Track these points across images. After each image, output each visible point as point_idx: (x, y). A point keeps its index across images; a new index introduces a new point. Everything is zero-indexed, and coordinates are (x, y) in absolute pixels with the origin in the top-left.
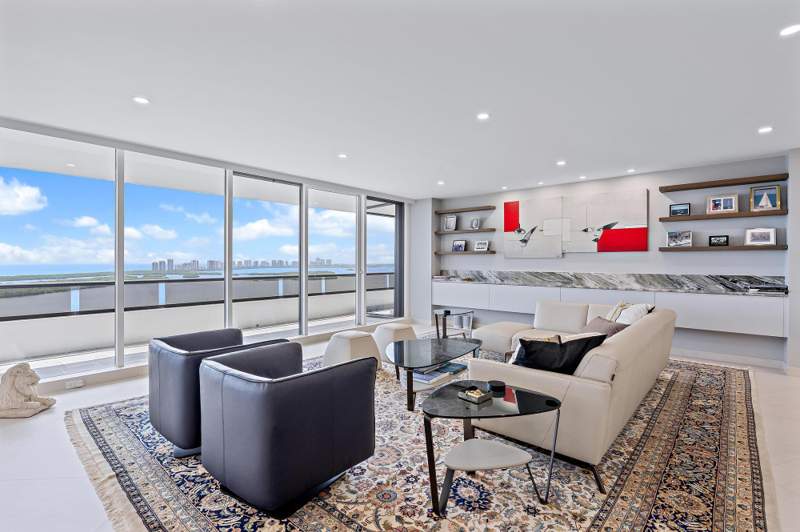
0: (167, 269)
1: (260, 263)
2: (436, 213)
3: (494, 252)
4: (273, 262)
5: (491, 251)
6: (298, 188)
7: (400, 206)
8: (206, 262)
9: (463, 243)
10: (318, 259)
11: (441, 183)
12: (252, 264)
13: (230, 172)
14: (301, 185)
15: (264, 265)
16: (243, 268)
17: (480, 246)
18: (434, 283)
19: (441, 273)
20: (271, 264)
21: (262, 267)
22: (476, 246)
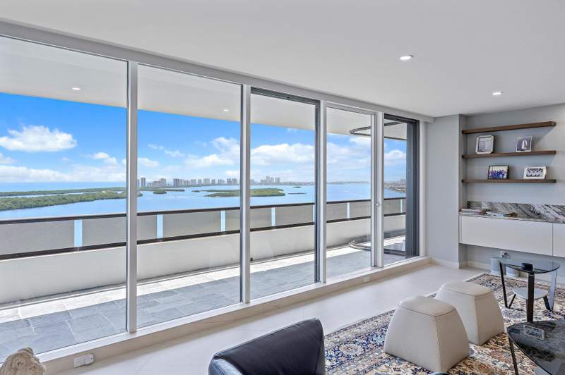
0: (140, 186)
1: (217, 182)
2: (463, 132)
3: (554, 181)
4: (229, 180)
5: (550, 181)
6: (313, 107)
7: (413, 124)
8: (172, 181)
9: (505, 169)
10: (267, 177)
11: (497, 94)
12: (211, 182)
13: (247, 88)
14: (317, 102)
15: (221, 183)
16: (203, 185)
17: (532, 173)
18: (464, 219)
19: (469, 205)
20: (226, 182)
21: (219, 184)
22: (526, 172)
